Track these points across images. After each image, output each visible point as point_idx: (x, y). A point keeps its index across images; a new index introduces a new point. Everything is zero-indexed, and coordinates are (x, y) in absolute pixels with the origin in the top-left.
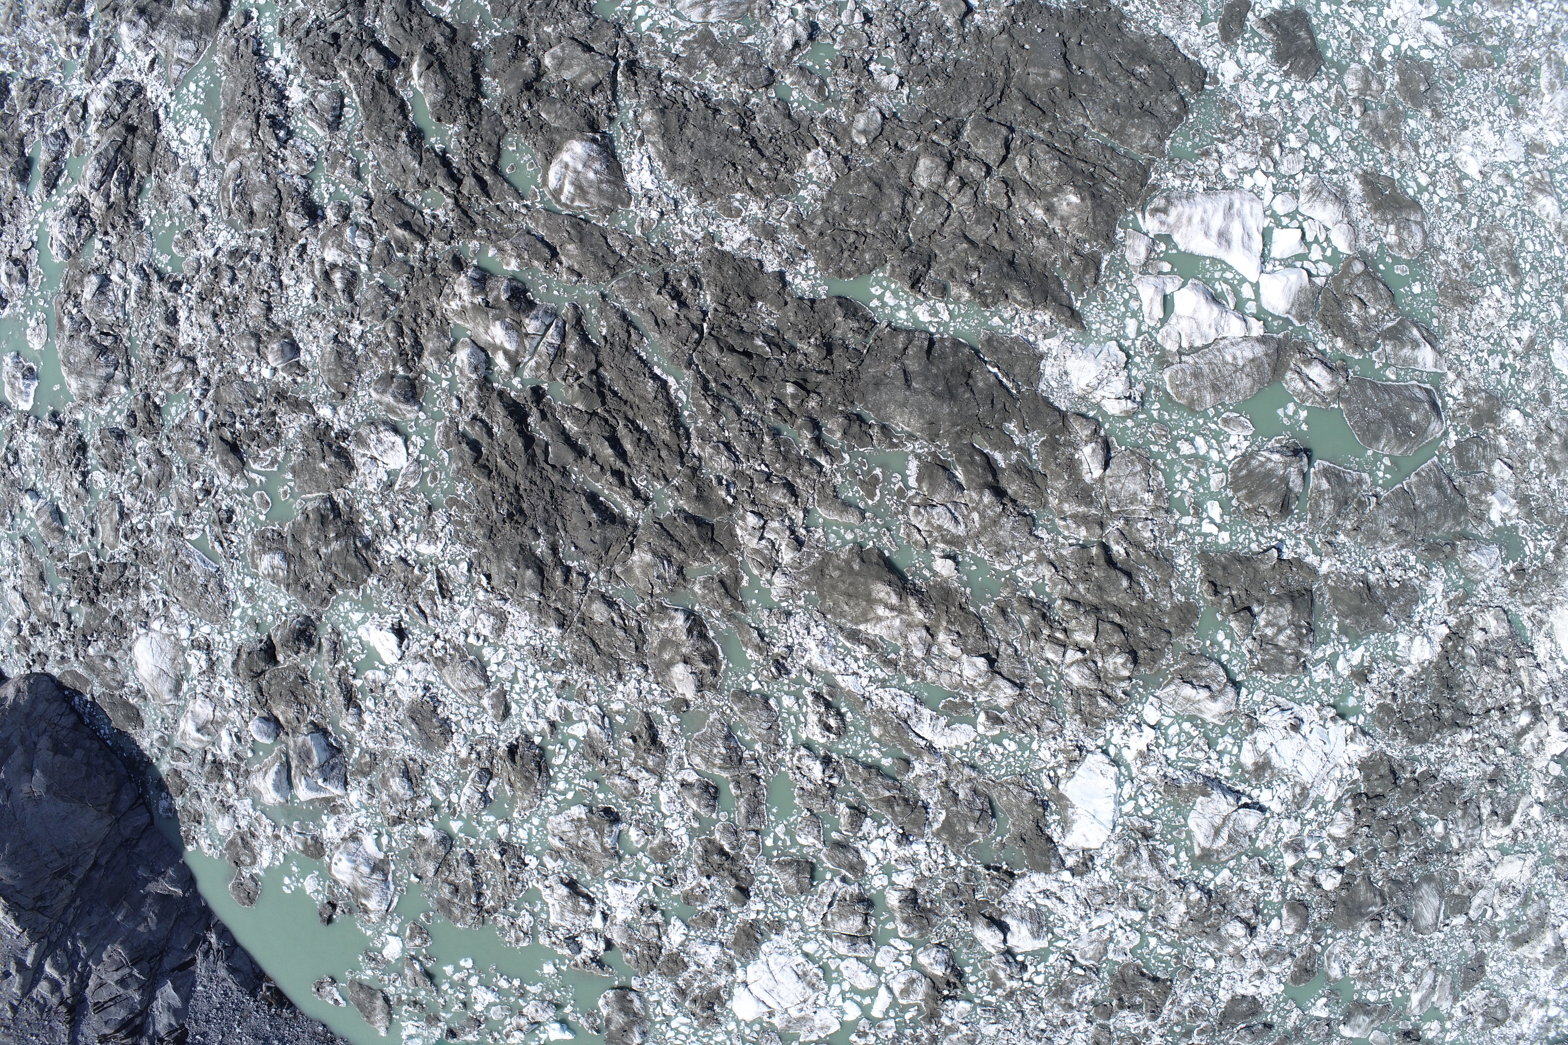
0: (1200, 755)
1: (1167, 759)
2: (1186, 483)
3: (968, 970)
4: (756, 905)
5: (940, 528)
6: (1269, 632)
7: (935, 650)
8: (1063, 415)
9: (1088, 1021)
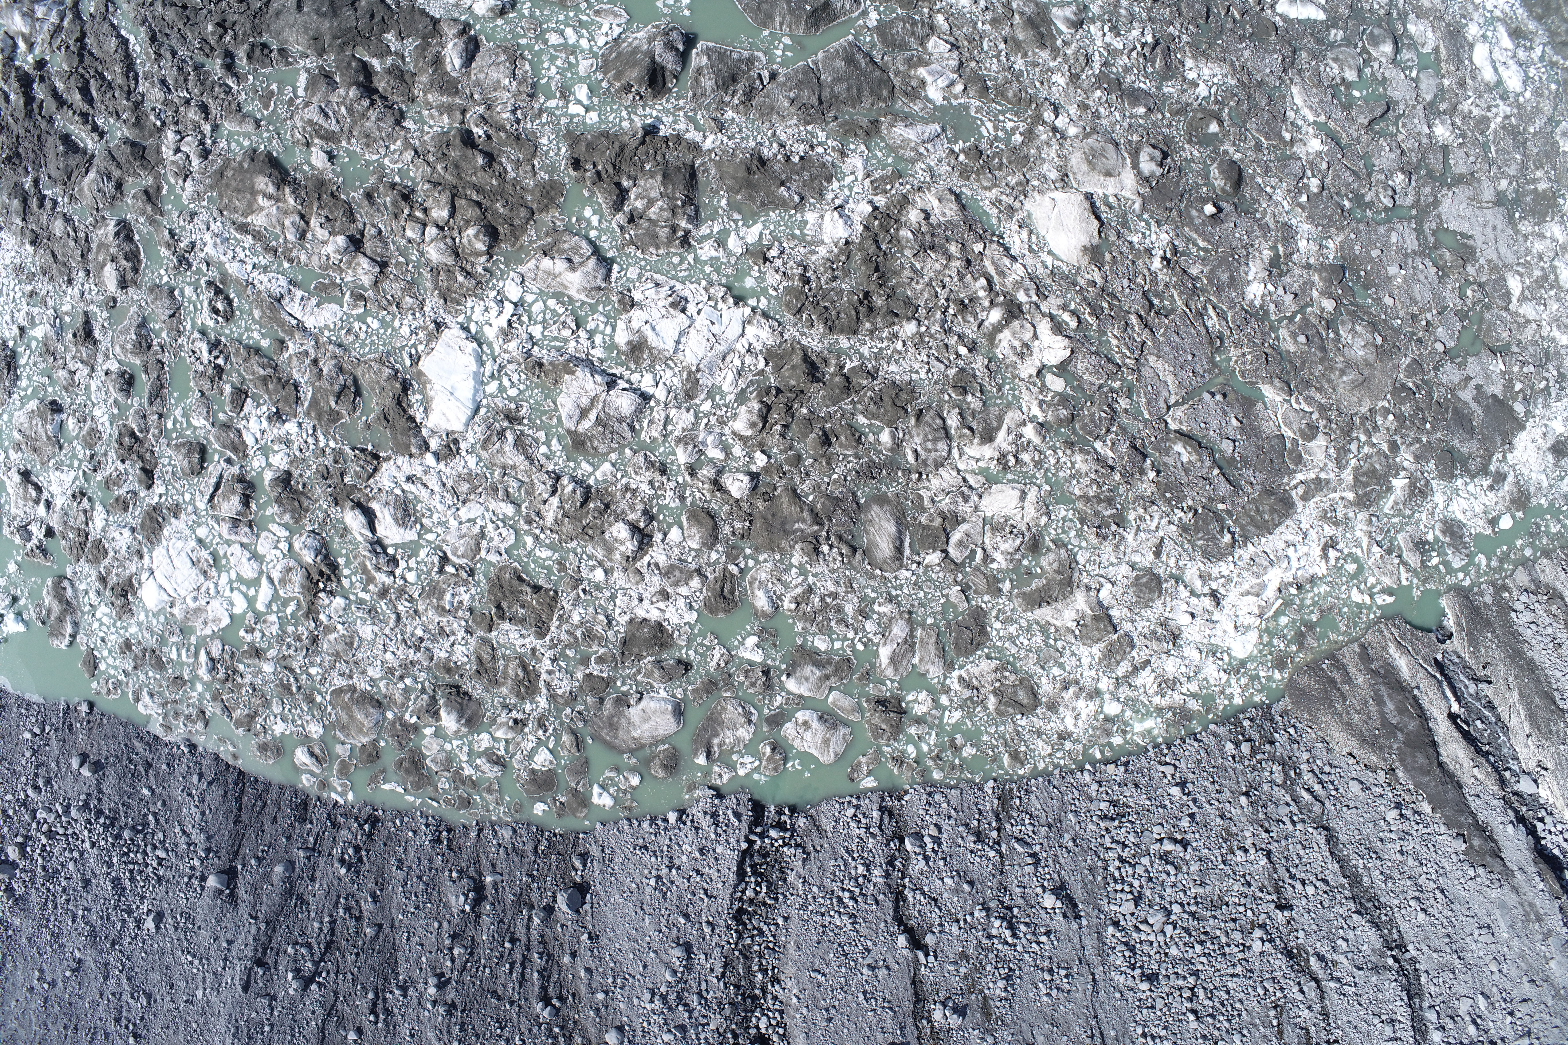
0: (566, 333)
1: (531, 337)
2: (553, 70)
3: (341, 561)
4: (159, 488)
5: (310, 122)
6: (639, 204)
7: (309, 235)
8: (435, 22)
9: (467, 631)
